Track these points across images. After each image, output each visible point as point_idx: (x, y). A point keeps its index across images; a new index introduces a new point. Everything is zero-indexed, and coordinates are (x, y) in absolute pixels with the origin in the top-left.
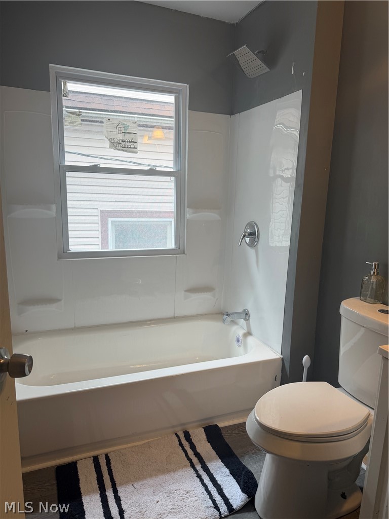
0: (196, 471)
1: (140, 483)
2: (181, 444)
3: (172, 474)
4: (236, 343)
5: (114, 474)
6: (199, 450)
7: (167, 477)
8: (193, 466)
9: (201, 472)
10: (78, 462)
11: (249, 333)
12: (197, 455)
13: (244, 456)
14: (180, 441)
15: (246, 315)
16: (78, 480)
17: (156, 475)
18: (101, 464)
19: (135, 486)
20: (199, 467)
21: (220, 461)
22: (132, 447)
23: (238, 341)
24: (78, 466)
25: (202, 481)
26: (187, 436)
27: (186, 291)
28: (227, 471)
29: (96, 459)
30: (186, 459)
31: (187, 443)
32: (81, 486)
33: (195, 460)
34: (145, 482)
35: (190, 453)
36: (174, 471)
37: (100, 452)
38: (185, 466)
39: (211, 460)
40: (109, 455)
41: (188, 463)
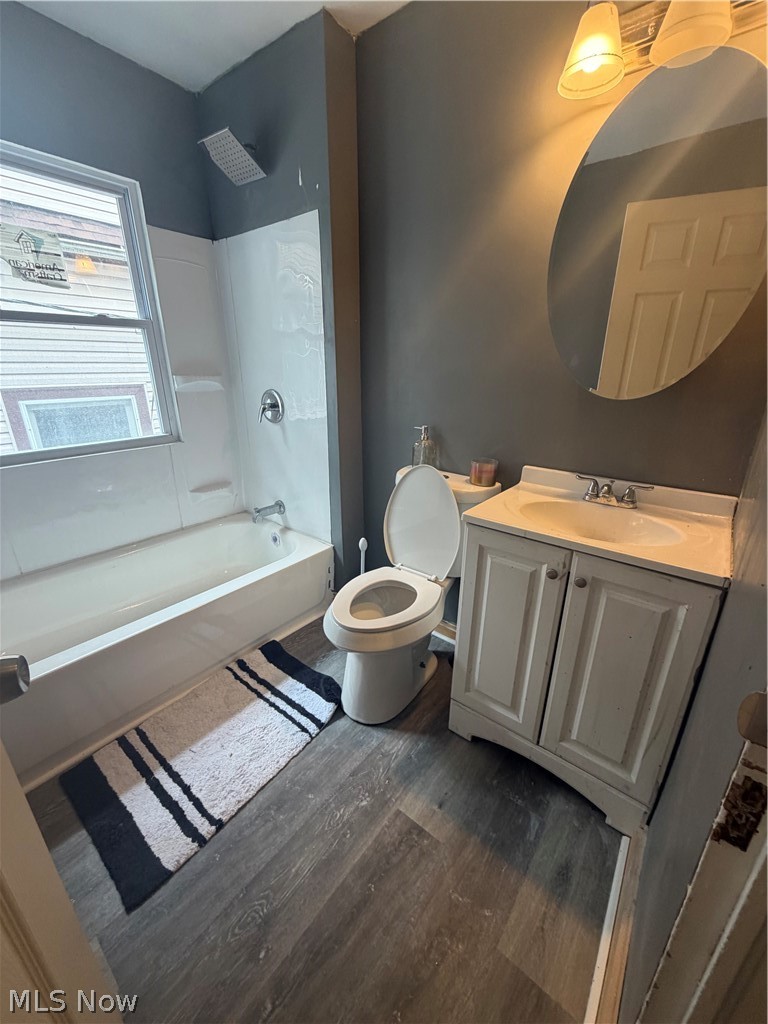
0: (267, 700)
1: (200, 744)
2: (237, 677)
3: (239, 716)
4: (272, 543)
5: (158, 749)
6: (261, 676)
7: (233, 722)
8: (260, 696)
9: (273, 699)
10: (94, 755)
11: (286, 529)
12: (262, 682)
13: (315, 664)
14: (235, 674)
15: (280, 506)
16: (104, 778)
17: (218, 725)
18: (133, 744)
19: (194, 749)
20: (268, 695)
21: (290, 678)
22: (172, 705)
23: (275, 540)
24: (96, 760)
25: (277, 708)
26: (242, 665)
27: (193, 491)
28: (303, 686)
29: (122, 741)
30: (250, 692)
31: (245, 673)
32: (111, 784)
33: (261, 689)
34: (207, 739)
35: (252, 682)
36: (239, 711)
37: (126, 729)
38: (252, 700)
39: (279, 681)
40: (140, 727)
41: (254, 695)
